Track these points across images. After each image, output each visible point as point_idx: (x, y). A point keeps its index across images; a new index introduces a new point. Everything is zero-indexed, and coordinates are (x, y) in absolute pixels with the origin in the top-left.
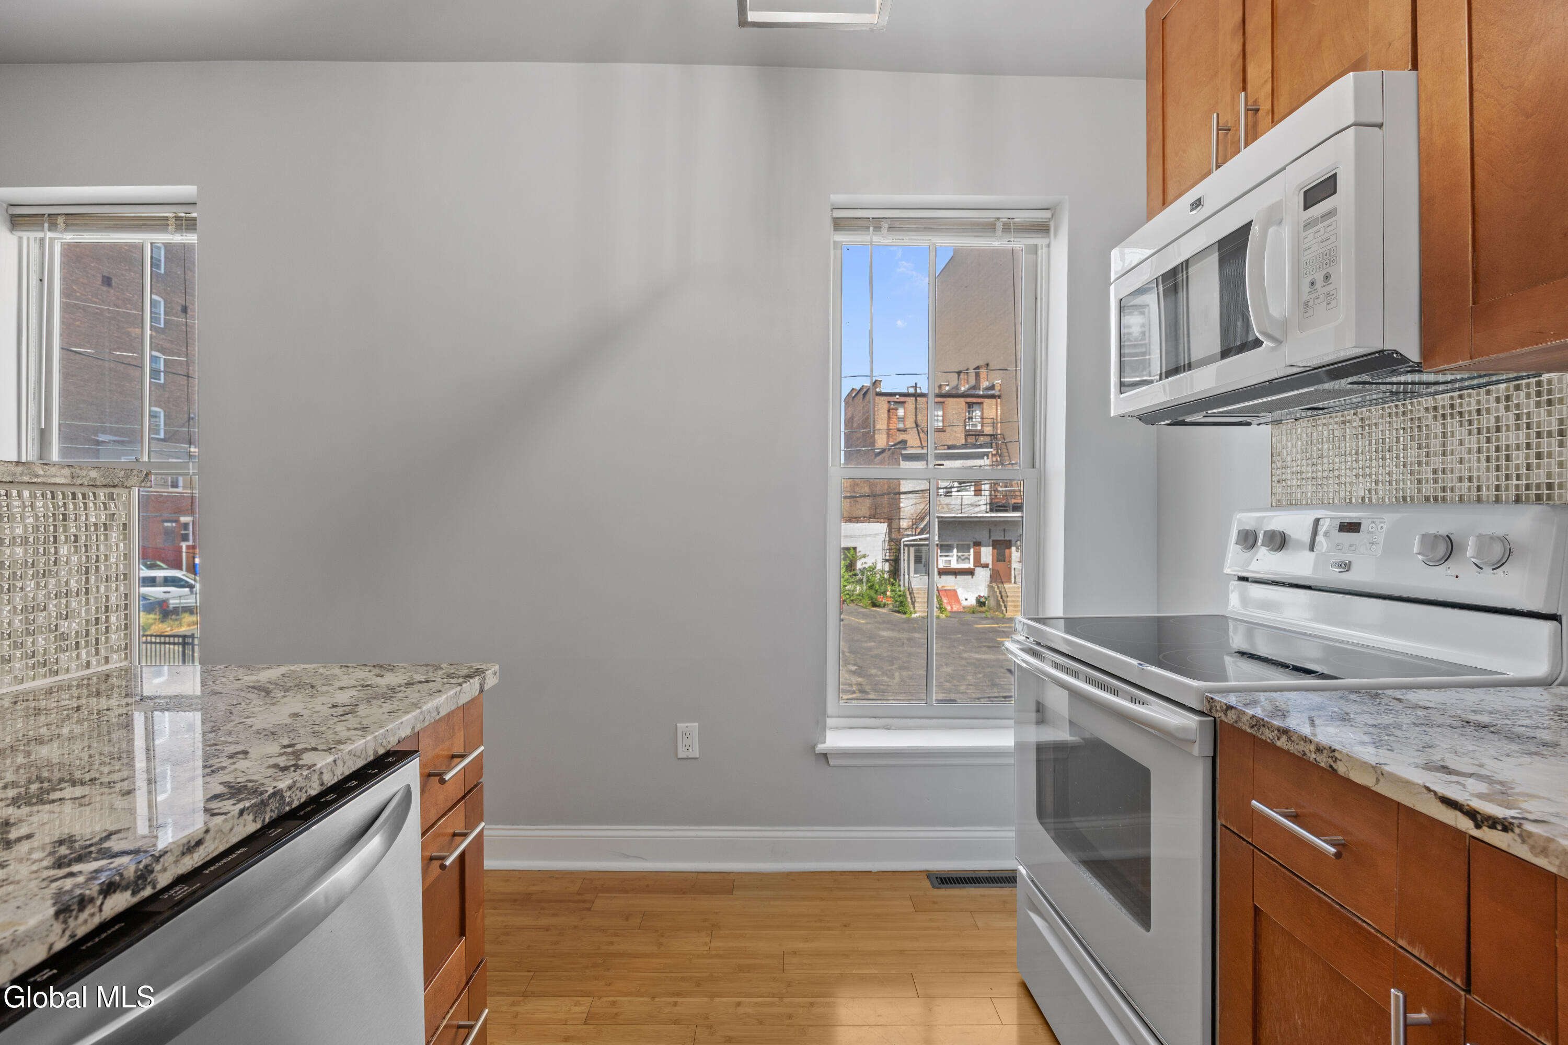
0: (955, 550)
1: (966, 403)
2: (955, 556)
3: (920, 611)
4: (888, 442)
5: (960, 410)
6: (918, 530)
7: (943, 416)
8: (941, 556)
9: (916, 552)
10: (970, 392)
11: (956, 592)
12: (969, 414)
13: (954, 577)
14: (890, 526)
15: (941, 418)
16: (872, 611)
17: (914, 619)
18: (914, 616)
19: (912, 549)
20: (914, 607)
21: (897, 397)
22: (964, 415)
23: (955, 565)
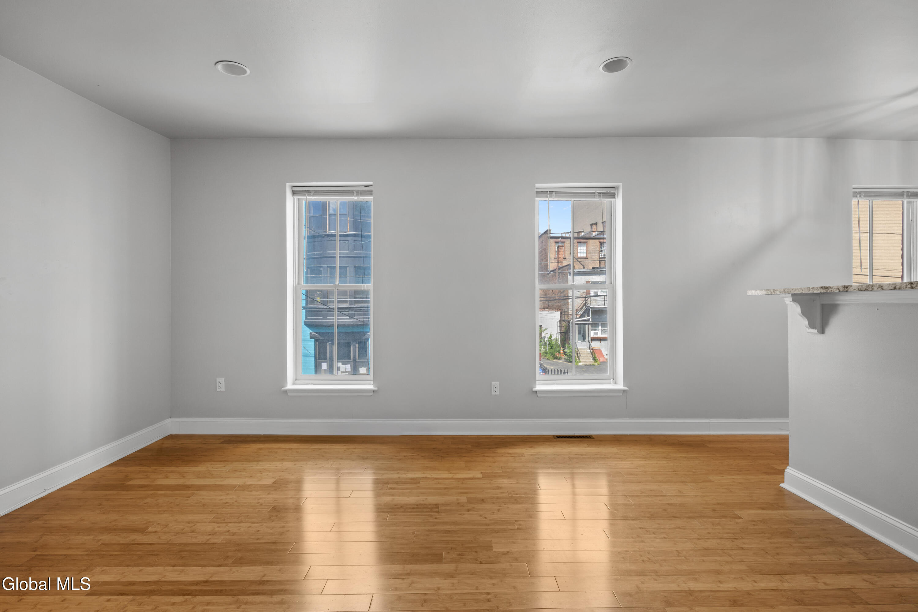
0: (600, 327)
1: (600, 242)
2: (600, 330)
3: (583, 362)
4: (558, 265)
5: (596, 246)
6: (579, 316)
7: (586, 250)
8: (592, 330)
9: (579, 328)
10: (599, 236)
11: (601, 350)
12: (601, 248)
13: (600, 342)
14: (561, 313)
15: (585, 251)
16: (554, 362)
17: (580, 366)
18: (580, 364)
19: (577, 326)
20: (579, 359)
21: (560, 239)
22: (598, 249)
23: (600, 335)
